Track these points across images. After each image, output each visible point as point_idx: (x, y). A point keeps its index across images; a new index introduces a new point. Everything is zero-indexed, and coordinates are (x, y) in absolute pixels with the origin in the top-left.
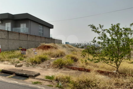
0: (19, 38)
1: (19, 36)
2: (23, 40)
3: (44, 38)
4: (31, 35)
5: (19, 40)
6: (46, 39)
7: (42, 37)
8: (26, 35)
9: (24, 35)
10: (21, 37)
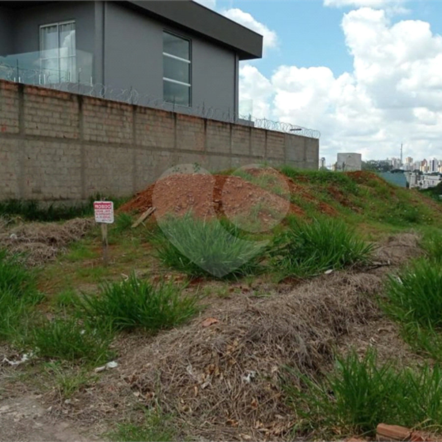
0: (21, 119)
1: (22, 106)
2: (46, 138)
3: (200, 126)
4: (105, 103)
5: (20, 135)
6: (210, 131)
7: (184, 115)
8: (69, 104)
9: (56, 102)
10: (33, 112)
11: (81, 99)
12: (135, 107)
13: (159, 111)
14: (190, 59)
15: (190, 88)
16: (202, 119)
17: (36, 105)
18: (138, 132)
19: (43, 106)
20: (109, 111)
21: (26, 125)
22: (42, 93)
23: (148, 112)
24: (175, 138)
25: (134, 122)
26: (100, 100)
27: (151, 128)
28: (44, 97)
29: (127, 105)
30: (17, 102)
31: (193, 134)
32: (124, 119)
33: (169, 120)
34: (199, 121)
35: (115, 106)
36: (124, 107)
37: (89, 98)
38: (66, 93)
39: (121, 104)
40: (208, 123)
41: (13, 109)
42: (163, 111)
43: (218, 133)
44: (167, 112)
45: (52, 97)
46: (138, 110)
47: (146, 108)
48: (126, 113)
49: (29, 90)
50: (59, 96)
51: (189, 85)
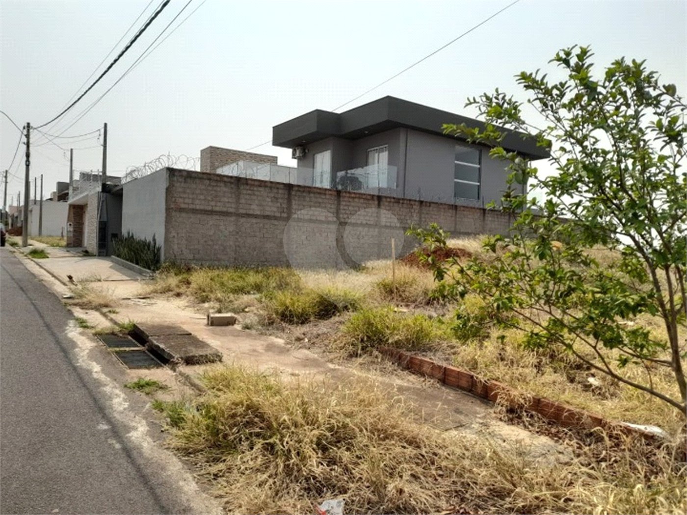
3: (478, 215)
4: (398, 200)
5: (338, 222)
6: (489, 218)
7: (464, 207)
8: (370, 202)
9: (362, 201)
10: (346, 208)
11: (379, 198)
12: (421, 202)
13: (441, 204)
14: (480, 164)
15: (479, 187)
16: (480, 209)
17: (348, 204)
18: (424, 219)
19: (352, 204)
20: (400, 205)
21: (341, 216)
22: (353, 195)
23: (432, 205)
24: (456, 224)
25: (420, 213)
26: (394, 198)
27: (434, 216)
28: (354, 198)
29: (415, 201)
30: (336, 202)
31: (472, 220)
32: (413, 211)
33: (450, 211)
34: (478, 211)
35: (405, 202)
36: (412, 203)
37: (386, 197)
38: (369, 195)
39: (410, 200)
40: (487, 212)
41: (332, 206)
42: (445, 204)
43: (496, 219)
44: (449, 205)
45: (359, 198)
46: (424, 204)
47: (430, 203)
48: (414, 207)
49: (344, 194)
50: (364, 197)
51: (478, 184)
